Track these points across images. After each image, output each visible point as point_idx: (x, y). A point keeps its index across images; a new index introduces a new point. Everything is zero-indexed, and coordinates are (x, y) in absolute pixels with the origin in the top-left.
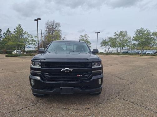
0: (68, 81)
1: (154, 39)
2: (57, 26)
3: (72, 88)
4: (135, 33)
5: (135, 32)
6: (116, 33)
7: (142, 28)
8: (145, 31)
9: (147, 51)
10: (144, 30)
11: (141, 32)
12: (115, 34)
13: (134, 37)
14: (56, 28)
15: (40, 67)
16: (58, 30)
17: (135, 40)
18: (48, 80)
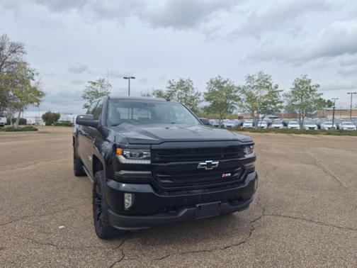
0: (210, 188)
1: (239, 99)
2: (15, 52)
3: (219, 204)
4: (207, 85)
5: (207, 83)
6: (170, 82)
7: (220, 77)
8: (225, 82)
9: (227, 123)
10: (222, 81)
11: (218, 84)
12: (169, 85)
13: (205, 94)
14: (12, 58)
15: (148, 162)
16: (18, 64)
17: (207, 99)
18: (169, 192)
